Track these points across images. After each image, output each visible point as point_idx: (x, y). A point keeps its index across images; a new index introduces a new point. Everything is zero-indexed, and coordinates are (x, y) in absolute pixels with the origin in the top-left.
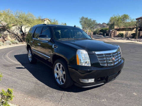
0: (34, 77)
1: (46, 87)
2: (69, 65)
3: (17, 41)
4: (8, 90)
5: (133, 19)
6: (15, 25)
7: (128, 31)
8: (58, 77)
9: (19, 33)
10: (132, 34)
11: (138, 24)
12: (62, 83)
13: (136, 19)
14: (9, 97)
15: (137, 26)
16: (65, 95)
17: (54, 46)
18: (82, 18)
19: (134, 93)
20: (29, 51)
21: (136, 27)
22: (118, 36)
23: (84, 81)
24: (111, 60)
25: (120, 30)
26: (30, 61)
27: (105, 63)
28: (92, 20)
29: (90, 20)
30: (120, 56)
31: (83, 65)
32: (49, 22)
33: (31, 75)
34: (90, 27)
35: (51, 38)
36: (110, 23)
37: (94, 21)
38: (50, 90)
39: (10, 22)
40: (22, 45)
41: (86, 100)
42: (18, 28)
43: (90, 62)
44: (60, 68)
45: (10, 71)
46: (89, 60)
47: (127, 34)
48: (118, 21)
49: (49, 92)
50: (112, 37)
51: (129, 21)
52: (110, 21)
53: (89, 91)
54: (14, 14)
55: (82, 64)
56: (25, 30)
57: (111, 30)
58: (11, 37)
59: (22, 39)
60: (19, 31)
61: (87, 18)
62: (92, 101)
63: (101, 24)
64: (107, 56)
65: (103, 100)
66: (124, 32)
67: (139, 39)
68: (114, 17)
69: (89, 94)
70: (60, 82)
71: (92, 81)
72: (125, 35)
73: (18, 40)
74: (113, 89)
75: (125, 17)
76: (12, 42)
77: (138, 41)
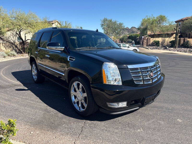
0: (42, 102)
1: (60, 115)
2: (92, 83)
3: (14, 52)
4: (9, 122)
5: (172, 22)
6: (11, 30)
7: (165, 37)
8: (76, 101)
9: (16, 41)
10: (171, 42)
11: (178, 28)
12: (82, 110)
13: (176, 22)
14: (11, 131)
15: (177, 31)
16: (87, 124)
17: (70, 57)
18: (105, 20)
19: (178, 120)
20: (34, 65)
21: (175, 32)
22: (152, 45)
23: (113, 105)
24: (148, 76)
25: (155, 36)
26: (36, 80)
27: (141, 80)
28: (118, 23)
29: (115, 22)
30: (160, 71)
31: (112, 83)
32: (59, 25)
33: (38, 99)
34: (115, 32)
35: (65, 47)
36: (142, 27)
37: (121, 24)
38: (66, 119)
39: (4, 26)
40: (22, 57)
41: (116, 131)
42: (15, 33)
43: (121, 80)
44: (79, 89)
45: (8, 94)
46: (120, 77)
47: (163, 42)
48: (152, 24)
49: (64, 122)
50: (145, 46)
51: (167, 25)
52: (142, 24)
53: (119, 118)
54: (9, 14)
55: (110, 83)
56: (25, 37)
57: (143, 37)
58: (5, 47)
59: (22, 49)
60: (17, 38)
61: (111, 21)
62: (124, 132)
63: (130, 28)
64: (143, 71)
65: (139, 130)
66: (160, 39)
67: (179, 49)
68: (146, 18)
69: (120, 123)
70: (80, 108)
71: (123, 104)
72: (162, 43)
73: (16, 51)
74: (151, 115)
75: (162, 19)
76: (7, 54)
77: (178, 51)
